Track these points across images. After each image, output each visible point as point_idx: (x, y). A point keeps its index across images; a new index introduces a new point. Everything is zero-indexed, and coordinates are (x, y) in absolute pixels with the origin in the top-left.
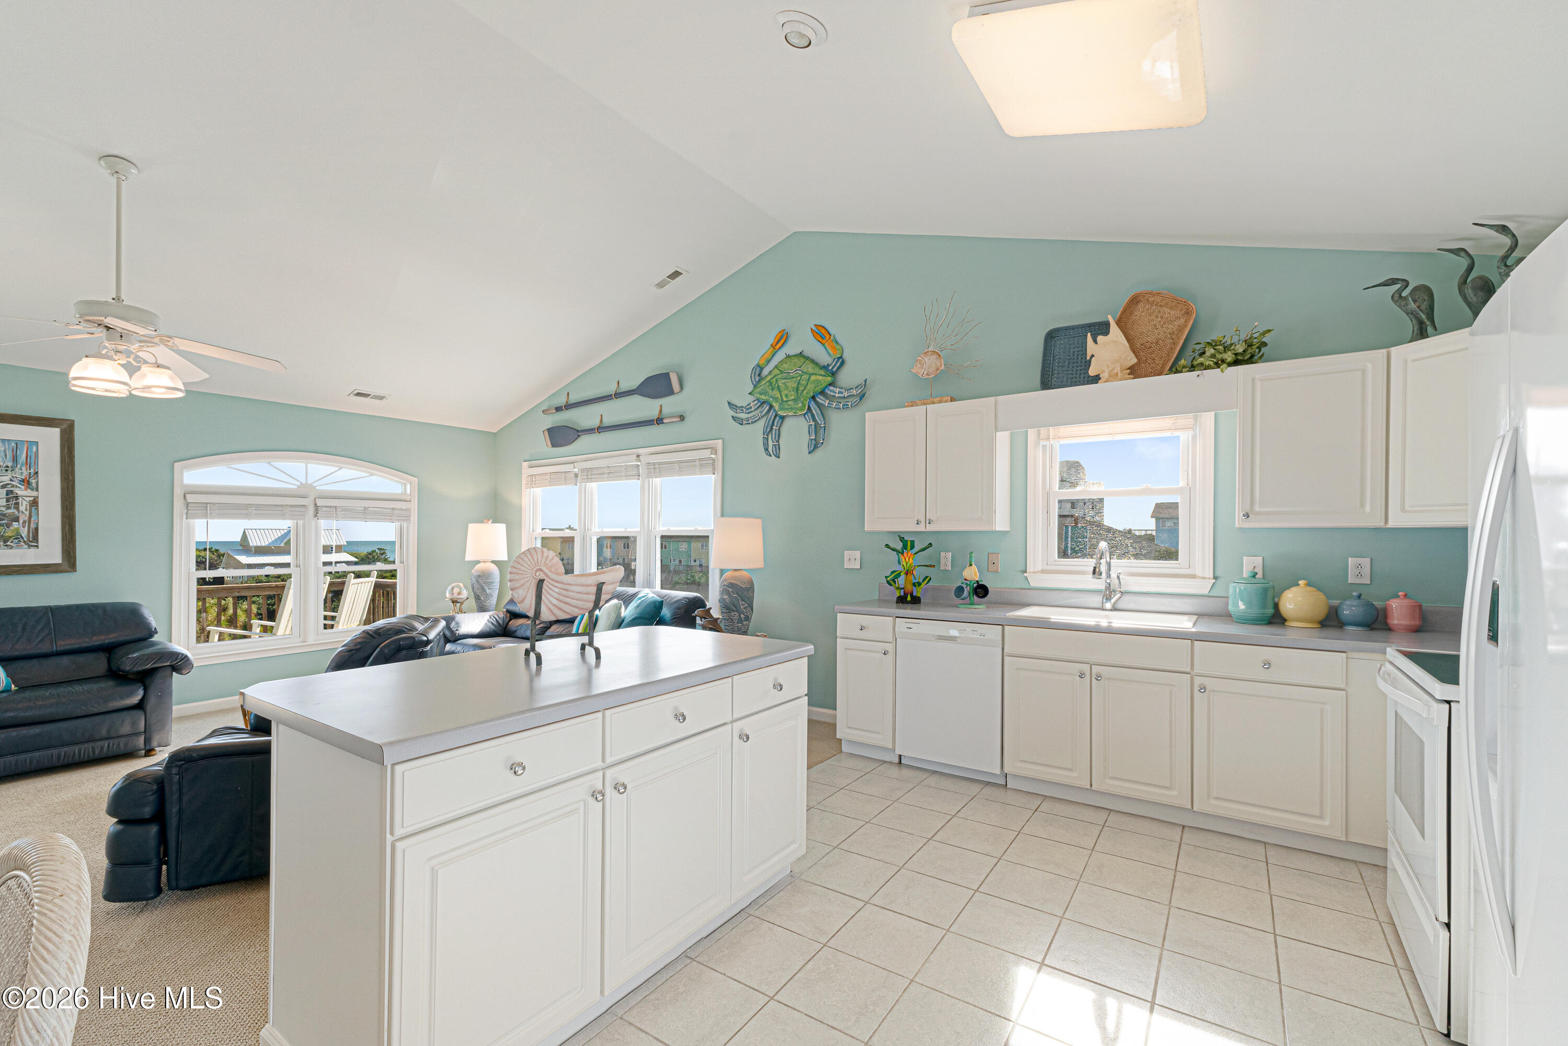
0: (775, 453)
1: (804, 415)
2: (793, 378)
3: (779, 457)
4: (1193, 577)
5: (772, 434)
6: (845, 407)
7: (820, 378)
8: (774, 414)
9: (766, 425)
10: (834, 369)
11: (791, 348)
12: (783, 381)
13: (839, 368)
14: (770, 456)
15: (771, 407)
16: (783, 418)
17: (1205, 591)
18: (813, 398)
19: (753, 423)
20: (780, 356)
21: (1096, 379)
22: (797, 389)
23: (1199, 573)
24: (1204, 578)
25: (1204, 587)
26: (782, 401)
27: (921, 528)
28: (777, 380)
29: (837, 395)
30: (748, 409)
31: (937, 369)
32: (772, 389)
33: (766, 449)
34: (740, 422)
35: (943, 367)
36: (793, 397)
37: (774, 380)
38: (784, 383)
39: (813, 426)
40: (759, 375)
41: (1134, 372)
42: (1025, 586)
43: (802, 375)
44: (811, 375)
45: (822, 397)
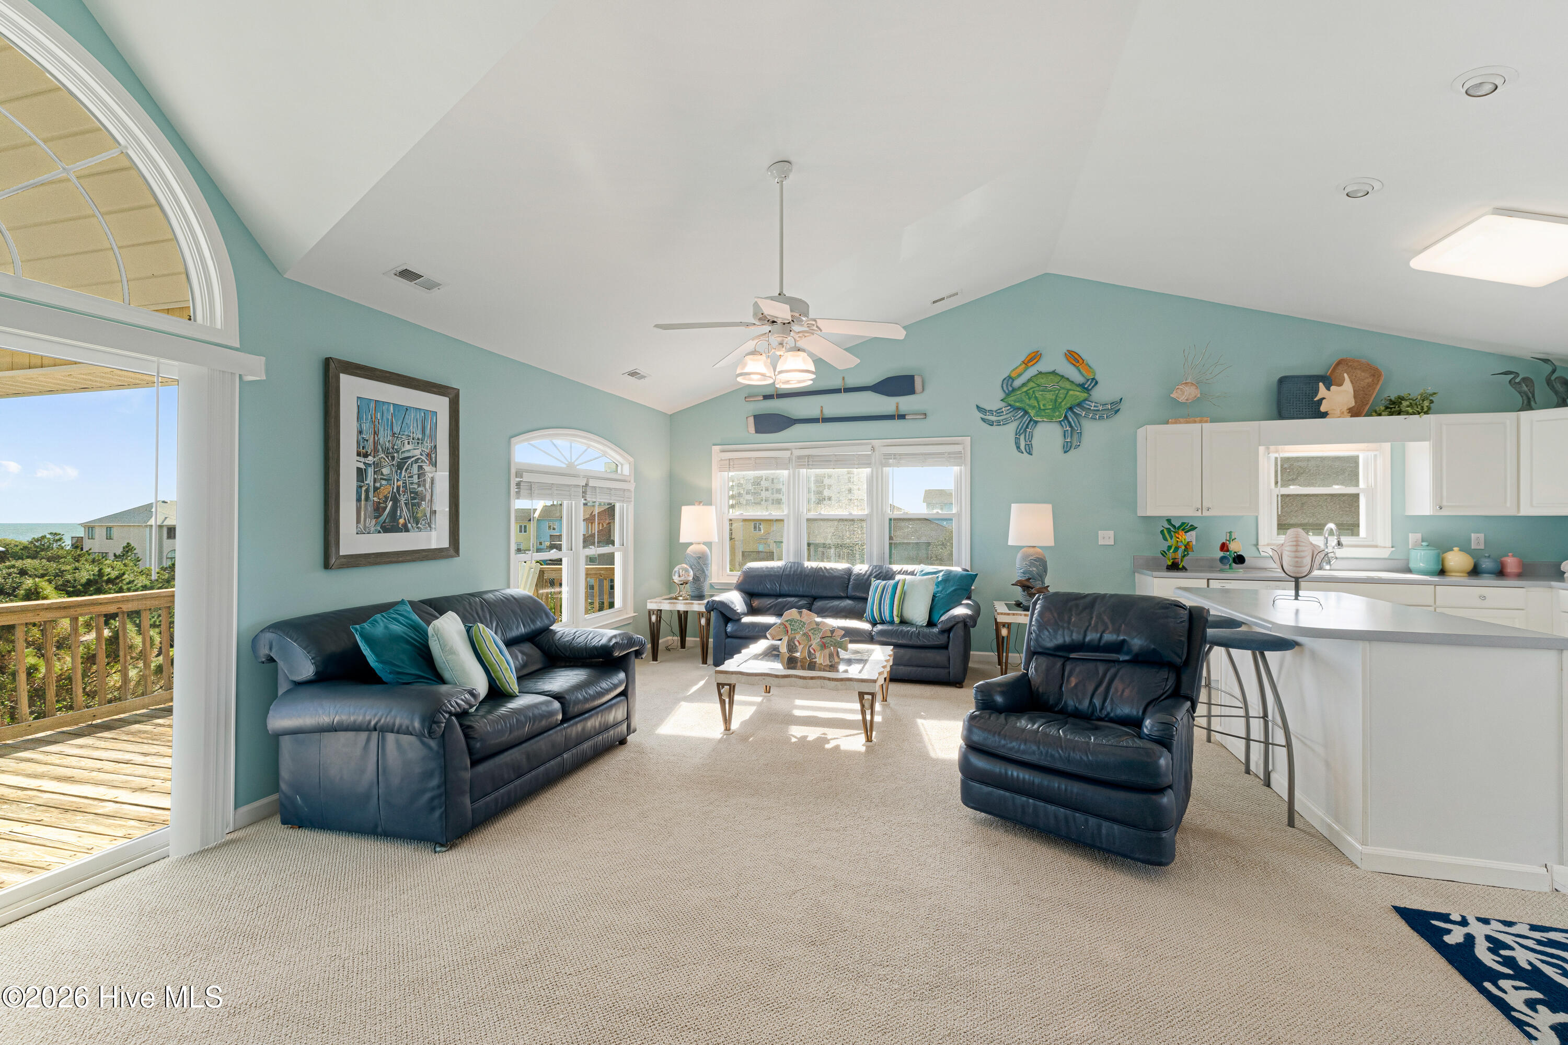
0: (1028, 451)
1: (1060, 422)
2: (1051, 391)
3: (1032, 455)
4: (1376, 546)
5: (1025, 436)
6: (1101, 418)
7: (1078, 393)
8: (1029, 419)
9: (1020, 427)
10: (1090, 388)
11: (1044, 366)
12: (1041, 393)
13: (1093, 387)
14: (1022, 453)
15: (1026, 413)
16: (1036, 422)
17: (1386, 556)
18: (1071, 409)
19: (1004, 424)
20: (1032, 372)
21: (1324, 415)
22: (1056, 400)
23: (1380, 543)
24: (1385, 547)
25: (1385, 553)
26: (1040, 408)
27: (1199, 514)
28: (1034, 392)
29: (1092, 408)
30: (999, 412)
31: (1195, 397)
32: (1030, 399)
33: (1018, 448)
34: (991, 424)
35: (1199, 395)
36: (1051, 407)
37: (1031, 391)
38: (1042, 395)
39: (1069, 432)
40: (1011, 386)
41: (1355, 412)
42: (1257, 554)
43: (1059, 390)
44: (1069, 390)
45: (1079, 409)
